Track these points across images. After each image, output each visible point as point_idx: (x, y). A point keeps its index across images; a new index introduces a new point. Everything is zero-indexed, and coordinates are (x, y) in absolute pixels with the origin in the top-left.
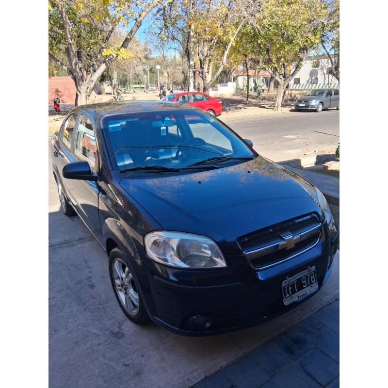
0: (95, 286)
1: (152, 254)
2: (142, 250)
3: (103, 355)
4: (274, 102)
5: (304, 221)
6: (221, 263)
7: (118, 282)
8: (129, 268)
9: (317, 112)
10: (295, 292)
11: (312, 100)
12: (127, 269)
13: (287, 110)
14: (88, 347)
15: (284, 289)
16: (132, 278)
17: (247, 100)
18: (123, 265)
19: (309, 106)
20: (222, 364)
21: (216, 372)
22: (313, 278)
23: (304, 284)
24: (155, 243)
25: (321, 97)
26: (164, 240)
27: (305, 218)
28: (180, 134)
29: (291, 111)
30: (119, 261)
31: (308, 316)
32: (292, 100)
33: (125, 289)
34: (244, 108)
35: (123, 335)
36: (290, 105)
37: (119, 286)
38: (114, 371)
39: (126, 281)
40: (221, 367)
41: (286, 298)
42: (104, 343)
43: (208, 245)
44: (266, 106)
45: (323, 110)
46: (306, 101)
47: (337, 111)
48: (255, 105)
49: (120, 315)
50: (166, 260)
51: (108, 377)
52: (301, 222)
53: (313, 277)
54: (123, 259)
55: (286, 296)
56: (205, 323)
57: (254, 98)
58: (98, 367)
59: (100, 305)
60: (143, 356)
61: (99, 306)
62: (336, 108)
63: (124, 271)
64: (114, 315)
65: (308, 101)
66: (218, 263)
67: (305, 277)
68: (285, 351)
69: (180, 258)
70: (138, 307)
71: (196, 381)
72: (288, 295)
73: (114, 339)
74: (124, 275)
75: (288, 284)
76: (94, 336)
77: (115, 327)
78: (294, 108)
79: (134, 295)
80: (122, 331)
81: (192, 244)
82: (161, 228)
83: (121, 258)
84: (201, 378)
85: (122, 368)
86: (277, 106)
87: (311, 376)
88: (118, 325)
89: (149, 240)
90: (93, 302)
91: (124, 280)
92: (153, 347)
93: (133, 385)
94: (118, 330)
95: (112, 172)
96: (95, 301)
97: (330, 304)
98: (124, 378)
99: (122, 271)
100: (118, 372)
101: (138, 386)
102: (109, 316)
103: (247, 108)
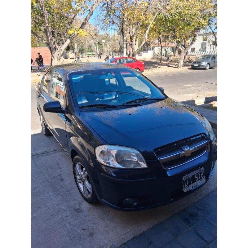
0: (64, 180)
1: (100, 160)
2: (94, 157)
3: (69, 223)
4: (178, 63)
5: (197, 139)
6: (144, 165)
7: (78, 177)
9: (206, 69)
11: (202, 62)
12: (84, 169)
13: (186, 68)
14: (60, 218)
15: (184, 182)
16: (87, 174)
17: (161, 62)
19: (200, 66)
20: (144, 229)
21: (140, 234)
23: (197, 179)
24: (102, 152)
25: (208, 60)
26: (107, 151)
27: (197, 137)
29: (189, 69)
30: (79, 164)
31: (199, 199)
32: (190, 62)
33: (83, 182)
34: (159, 67)
35: (82, 211)
36: (188, 65)
37: (79, 179)
38: (76, 233)
39: (84, 176)
40: (144, 231)
41: (185, 187)
42: (70, 215)
43: (135, 153)
44: (173, 66)
45: (210, 68)
46: (199, 63)
48: (166, 65)
49: (80, 198)
50: (109, 163)
51: (72, 237)
52: (195, 139)
53: (202, 174)
56: (134, 203)
57: (165, 61)
58: (66, 230)
60: (94, 224)
61: (67, 192)
64: (76, 198)
65: (200, 63)
66: (142, 165)
67: (197, 174)
68: (184, 221)
69: (118, 162)
70: (91, 193)
71: (127, 240)
73: (76, 213)
74: (82, 173)
75: (186, 179)
76: (64, 211)
77: (76, 205)
78: (190, 67)
79: (88, 185)
80: (81, 208)
81: (125, 153)
82: (105, 143)
83: (81, 162)
84: (131, 238)
85: (81, 231)
86: (180, 66)
87: (200, 237)
88: (78, 204)
89: (98, 151)
90: (63, 190)
91: (82, 176)
92: (100, 218)
93: (88, 242)
94: (79, 207)
95: (74, 108)
96: (64, 189)
97: (213, 192)
98: (83, 237)
99: (81, 171)
100: (78, 234)
101: (92, 242)
102: (73, 199)
103: (160, 67)
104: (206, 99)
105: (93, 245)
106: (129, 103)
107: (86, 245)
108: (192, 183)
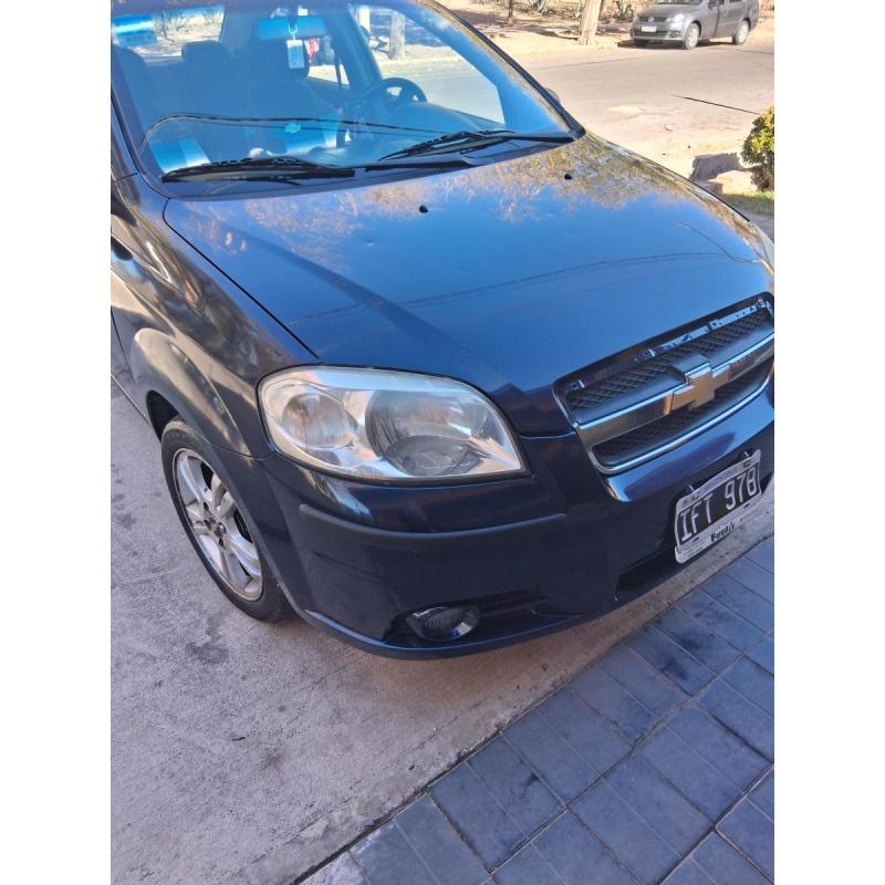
0: (134, 521)
1: (288, 439)
2: (253, 424)
3: (171, 716)
4: (577, 23)
5: (739, 321)
7: (195, 513)
8: (220, 477)
9: (685, 48)
10: (707, 525)
11: (672, 13)
12: (216, 480)
13: (610, 41)
14: (125, 693)
15: (681, 519)
16: (234, 505)
17: (510, 15)
18: (203, 467)
19: (666, 32)
20: (502, 716)
21: (487, 740)
22: (751, 484)
23: (730, 501)
24: (295, 404)
25: (697, 7)
26: (322, 397)
27: (740, 314)
28: (345, 80)
29: (620, 45)
30: (190, 458)
31: (711, 572)
32: (621, 18)
33: (218, 533)
34: (502, 36)
35: (223, 654)
36: (615, 30)
37: (198, 522)
38: (204, 757)
39: (218, 512)
40: (499, 727)
41: (682, 543)
42: (171, 679)
43: (464, 408)
44: (557, 32)
45: (700, 44)
46: (660, 18)
47: (734, 47)
48: (531, 29)
49: (213, 598)
50: (333, 458)
51: (189, 777)
52: (730, 325)
53: (753, 480)
54: (200, 453)
55: (684, 539)
56: (457, 623)
57: (526, 11)
58: (159, 748)
59: (154, 571)
60: (282, 709)
61: (151, 576)
62: (730, 39)
63: (209, 484)
64: (193, 598)
65: (664, 19)
66: (487, 456)
67: (733, 482)
68: (662, 671)
69: (379, 451)
70: (261, 579)
71: (433, 772)
72: (687, 536)
73: (197, 666)
74: (209, 497)
75: (691, 507)
76: (142, 660)
77: (199, 631)
78: (627, 37)
79: (244, 550)
80: (220, 641)
81: (414, 403)
82: (311, 359)
83: (195, 448)
84: (448, 760)
85: (227, 749)
86: (587, 32)
87: (736, 734)
88: (207, 626)
89: (273, 398)
90: (133, 566)
91: (211, 509)
92: (308, 682)
93: (260, 795)
94: (209, 638)
95: (136, 179)
96: (137, 562)
97: (765, 538)
98: (235, 776)
99: (204, 485)
100: (214, 761)
101: (277, 794)
102: (181, 603)
103: (508, 35)
104: (698, 162)
105: (283, 806)
106: (410, 152)
107: (253, 808)
108: (709, 521)
